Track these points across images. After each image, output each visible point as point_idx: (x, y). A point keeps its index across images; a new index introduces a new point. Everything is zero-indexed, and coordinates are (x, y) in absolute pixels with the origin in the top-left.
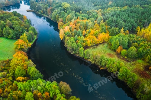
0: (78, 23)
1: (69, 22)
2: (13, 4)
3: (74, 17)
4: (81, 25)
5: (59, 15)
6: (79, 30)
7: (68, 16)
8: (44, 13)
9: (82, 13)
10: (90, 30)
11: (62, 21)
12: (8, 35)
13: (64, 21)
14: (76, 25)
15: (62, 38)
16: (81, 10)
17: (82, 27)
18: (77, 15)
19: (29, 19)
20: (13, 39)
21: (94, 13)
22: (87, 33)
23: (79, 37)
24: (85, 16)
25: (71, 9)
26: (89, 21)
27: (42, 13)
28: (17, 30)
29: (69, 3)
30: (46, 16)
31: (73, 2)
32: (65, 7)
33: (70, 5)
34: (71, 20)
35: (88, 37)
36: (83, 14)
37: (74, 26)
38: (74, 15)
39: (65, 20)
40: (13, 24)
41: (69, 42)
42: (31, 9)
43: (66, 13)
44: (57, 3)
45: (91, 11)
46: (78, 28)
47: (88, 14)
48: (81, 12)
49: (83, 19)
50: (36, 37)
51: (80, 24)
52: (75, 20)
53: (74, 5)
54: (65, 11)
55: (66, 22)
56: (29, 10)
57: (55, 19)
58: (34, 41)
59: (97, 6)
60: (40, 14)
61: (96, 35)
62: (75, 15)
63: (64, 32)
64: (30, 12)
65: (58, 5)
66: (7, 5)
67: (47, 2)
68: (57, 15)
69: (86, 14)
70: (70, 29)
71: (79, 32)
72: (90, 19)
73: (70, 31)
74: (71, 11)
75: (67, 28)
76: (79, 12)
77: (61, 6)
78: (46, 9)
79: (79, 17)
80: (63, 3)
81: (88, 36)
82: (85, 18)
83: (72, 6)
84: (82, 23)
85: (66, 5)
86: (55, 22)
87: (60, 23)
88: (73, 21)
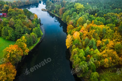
0: (92, 28)
1: (80, 27)
2: (33, 3)
3: (88, 20)
4: (96, 32)
5: (70, 17)
6: (93, 39)
7: (79, 19)
8: (56, 13)
9: (97, 16)
10: (107, 41)
11: (72, 24)
12: (6, 36)
13: (74, 24)
14: (88, 31)
15: (69, 46)
16: (96, 13)
17: (97, 34)
18: (91, 18)
19: (38, 19)
20: (12, 41)
21: (113, 17)
22: (104, 44)
23: (92, 49)
24: (101, 20)
25: (84, 10)
26: (108, 27)
27: (54, 13)
28: (17, 31)
29: (83, 4)
30: (57, 16)
31: (88, 3)
32: (78, 7)
33: (84, 6)
34: (83, 23)
35: (104, 51)
36: (99, 17)
37: (86, 32)
38: (87, 17)
39: (76, 23)
40: (15, 24)
41: (77, 57)
42: (46, 8)
43: (78, 15)
44: (70, 4)
45: (109, 14)
46: (91, 36)
47: (105, 18)
48: (96, 14)
49: (98, 24)
50: (39, 40)
51: (94, 30)
52: (88, 24)
53: (88, 6)
54: (78, 12)
55: (77, 25)
56: (44, 9)
57: (66, 20)
58: (35, 45)
59: (116, 9)
60: (52, 13)
61: (117, 49)
62: (89, 18)
63: (72, 39)
64: (44, 11)
65: (71, 5)
66: (27, 4)
67: (62, 3)
68: (68, 16)
69: (102, 18)
70: (80, 36)
71: (92, 42)
72: (109, 25)
73: (80, 39)
74: (84, 13)
75: (77, 35)
76: (94, 15)
77: (74, 7)
78: (59, 9)
79: (93, 21)
80: (76, 4)
81: (104, 49)
82: (102, 23)
83: (86, 7)
84: (97, 30)
85: (80, 6)
86: (65, 23)
87: (70, 26)
88: (85, 25)
